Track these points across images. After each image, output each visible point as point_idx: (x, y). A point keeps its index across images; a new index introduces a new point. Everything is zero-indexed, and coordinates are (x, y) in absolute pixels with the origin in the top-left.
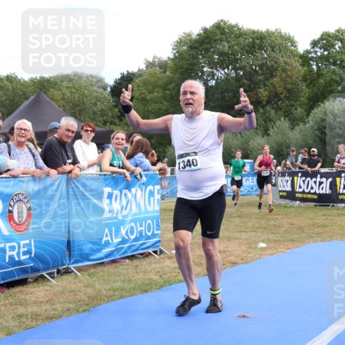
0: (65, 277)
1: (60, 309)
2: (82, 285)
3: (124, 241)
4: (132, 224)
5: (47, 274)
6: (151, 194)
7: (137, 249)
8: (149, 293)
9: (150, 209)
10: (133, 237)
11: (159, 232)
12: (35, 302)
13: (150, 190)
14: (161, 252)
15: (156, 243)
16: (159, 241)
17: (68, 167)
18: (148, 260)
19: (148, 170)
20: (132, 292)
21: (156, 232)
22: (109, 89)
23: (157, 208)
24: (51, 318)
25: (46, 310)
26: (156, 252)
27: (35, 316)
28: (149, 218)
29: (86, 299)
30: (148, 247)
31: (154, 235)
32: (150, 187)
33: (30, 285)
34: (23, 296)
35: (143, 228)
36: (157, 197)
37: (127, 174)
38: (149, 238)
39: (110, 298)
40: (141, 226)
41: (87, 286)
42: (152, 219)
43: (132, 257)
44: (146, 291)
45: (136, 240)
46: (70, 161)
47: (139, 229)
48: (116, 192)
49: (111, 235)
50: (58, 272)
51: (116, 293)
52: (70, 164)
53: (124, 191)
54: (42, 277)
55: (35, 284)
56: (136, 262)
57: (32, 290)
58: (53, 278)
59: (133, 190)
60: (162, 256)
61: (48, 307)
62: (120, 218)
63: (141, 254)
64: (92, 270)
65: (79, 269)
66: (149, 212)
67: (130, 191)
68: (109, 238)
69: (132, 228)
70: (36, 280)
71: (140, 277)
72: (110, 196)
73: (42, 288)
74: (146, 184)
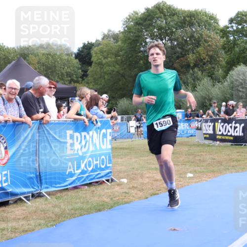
0: (38, 200)
1: (33, 224)
2: (51, 206)
3: (83, 172)
4: (90, 159)
5: (24, 197)
6: (105, 136)
7: (94, 178)
8: (102, 212)
9: (104, 147)
10: (90, 169)
11: (111, 165)
12: (14, 219)
13: (104, 133)
14: (112, 180)
15: (108, 173)
16: (111, 172)
17: (40, 115)
18: (102, 186)
19: (102, 117)
20: (89, 212)
21: (108, 165)
22: (74, 56)
23: (109, 147)
24: (26, 231)
25: (22, 225)
26: (108, 181)
27: (14, 230)
28: (103, 154)
29: (54, 216)
30: (102, 177)
31: (107, 168)
32: (104, 131)
33: (11, 206)
34: (5, 215)
35: (98, 162)
36: (109, 138)
37: (86, 120)
38: (103, 170)
39: (72, 216)
40: (97, 160)
41: (55, 206)
42: (105, 155)
43: (90, 184)
44: (100, 210)
45: (93, 171)
46: (42, 110)
47: (95, 163)
48: (77, 134)
49: (74, 167)
50: (33, 196)
51: (77, 212)
52: (42, 112)
53: (83, 134)
54: (20, 199)
55: (15, 205)
56: (92, 188)
57: (13, 210)
58: (29, 200)
59: (91, 133)
60: (112, 183)
61: (24, 222)
62: (81, 154)
63: (97, 182)
64: (59, 195)
65: (49, 194)
66: (103, 150)
67: (88, 133)
68: (72, 170)
69: (90, 162)
70: (16, 202)
71: (95, 200)
72: (72, 137)
73: (20, 208)
74: (100, 129)
